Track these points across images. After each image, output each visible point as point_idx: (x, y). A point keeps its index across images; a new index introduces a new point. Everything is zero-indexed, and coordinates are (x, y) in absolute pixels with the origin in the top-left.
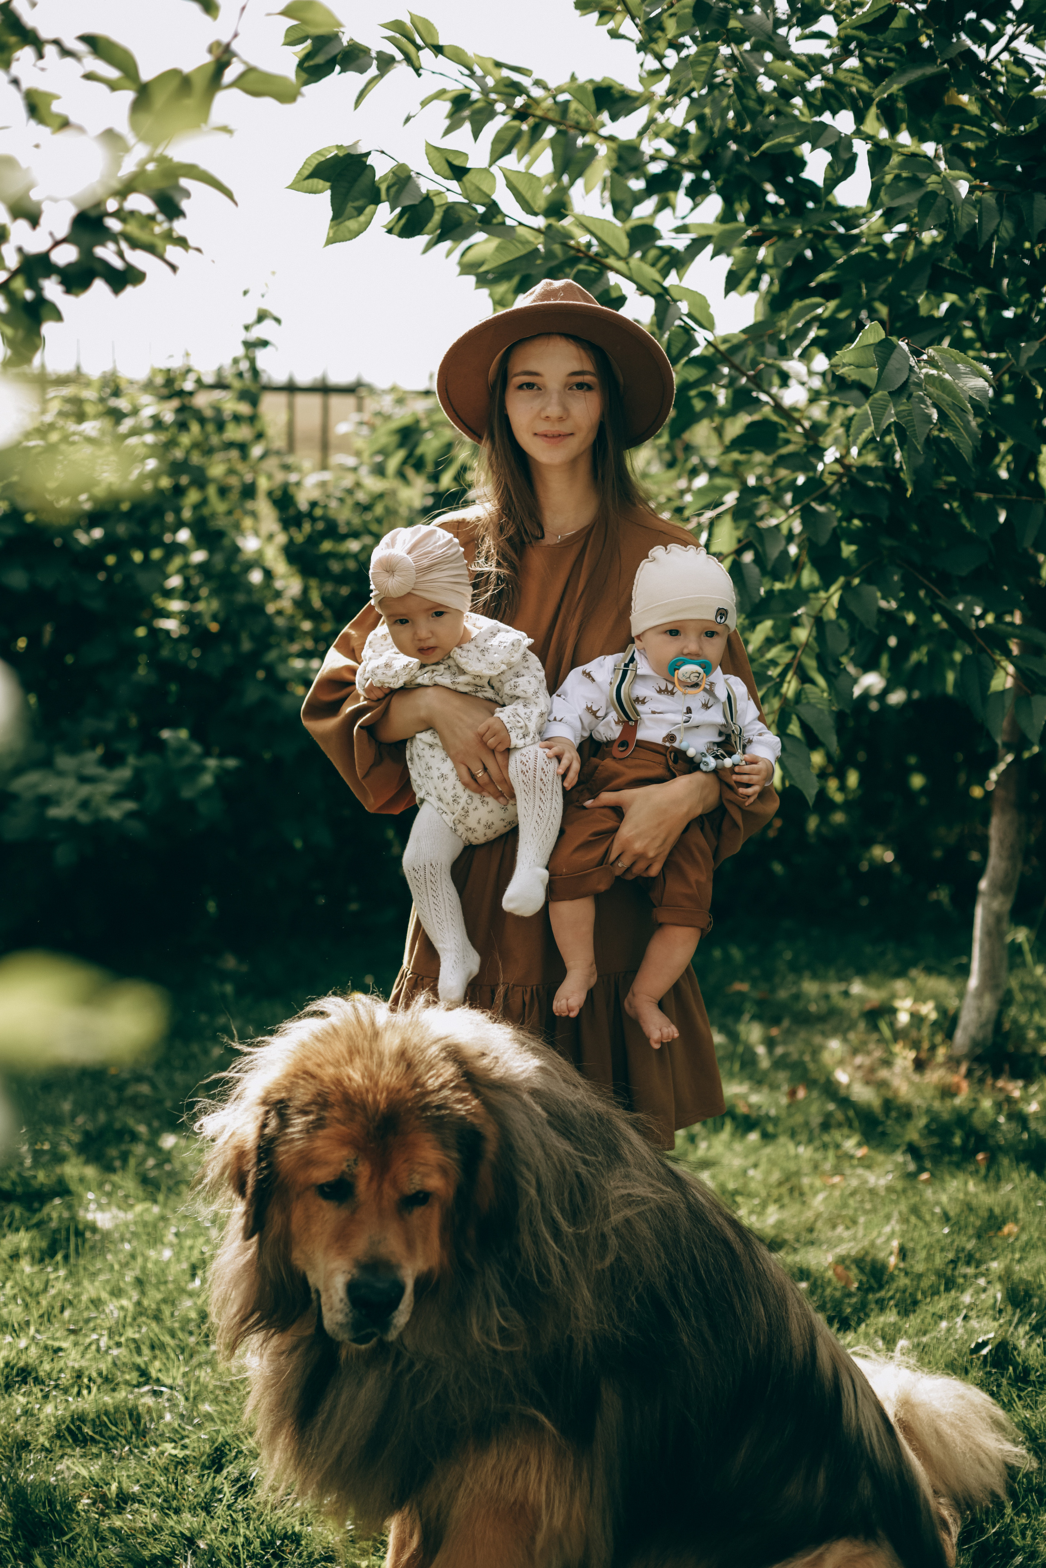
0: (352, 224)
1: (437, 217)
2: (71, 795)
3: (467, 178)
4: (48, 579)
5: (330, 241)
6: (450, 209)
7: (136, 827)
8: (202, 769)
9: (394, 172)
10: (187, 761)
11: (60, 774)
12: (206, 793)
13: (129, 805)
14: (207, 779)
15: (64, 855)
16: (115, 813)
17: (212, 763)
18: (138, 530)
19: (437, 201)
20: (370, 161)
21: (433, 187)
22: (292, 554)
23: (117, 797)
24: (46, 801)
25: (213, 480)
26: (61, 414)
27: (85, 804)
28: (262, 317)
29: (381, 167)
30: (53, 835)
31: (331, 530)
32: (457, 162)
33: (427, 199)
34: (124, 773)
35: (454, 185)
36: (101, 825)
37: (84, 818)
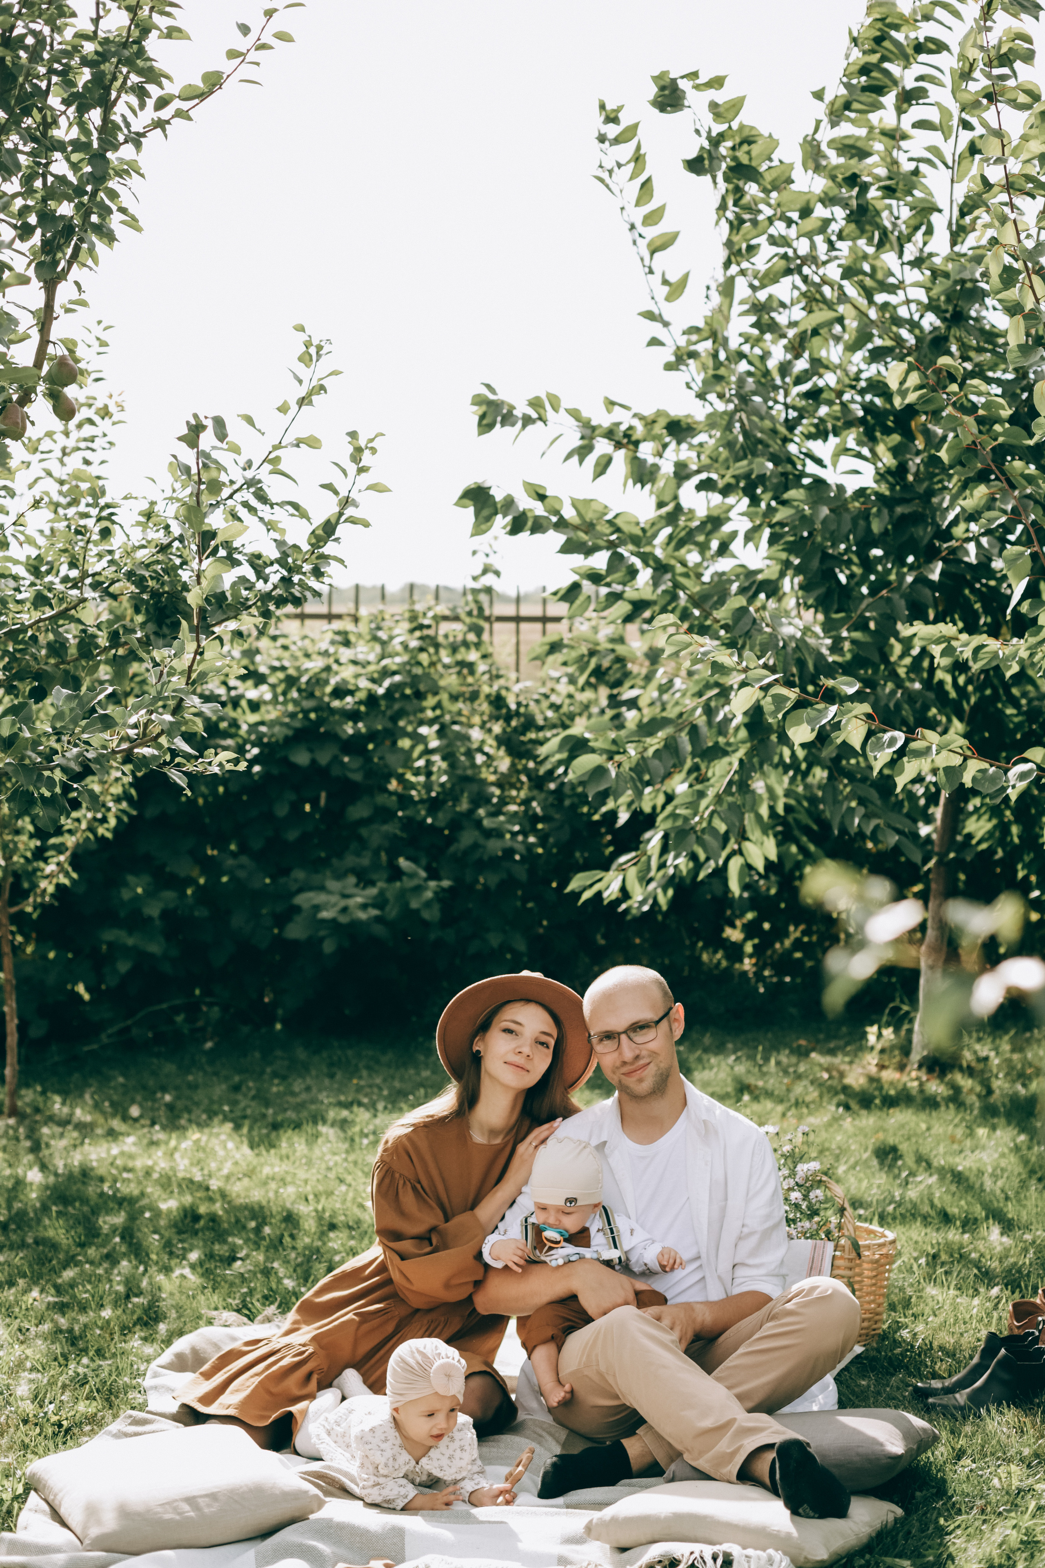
0: (483, 527)
1: (530, 524)
2: (335, 905)
3: (547, 501)
4: (324, 758)
5: (472, 535)
6: (537, 519)
7: (379, 930)
8: (426, 888)
9: (505, 499)
10: (414, 882)
11: (329, 892)
12: (428, 904)
13: (374, 912)
14: (429, 894)
15: (329, 947)
16: (362, 916)
17: (432, 884)
18: (390, 725)
19: (529, 514)
20: (492, 492)
21: (527, 507)
22: (502, 741)
23: (364, 907)
24: (317, 908)
25: (444, 689)
26: (333, 642)
27: (345, 910)
28: (485, 571)
29: (498, 495)
30: (322, 933)
31: (529, 723)
32: (541, 492)
33: (524, 514)
34: (373, 891)
35: (539, 504)
36: (355, 924)
37: (343, 919)
